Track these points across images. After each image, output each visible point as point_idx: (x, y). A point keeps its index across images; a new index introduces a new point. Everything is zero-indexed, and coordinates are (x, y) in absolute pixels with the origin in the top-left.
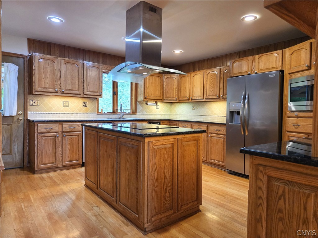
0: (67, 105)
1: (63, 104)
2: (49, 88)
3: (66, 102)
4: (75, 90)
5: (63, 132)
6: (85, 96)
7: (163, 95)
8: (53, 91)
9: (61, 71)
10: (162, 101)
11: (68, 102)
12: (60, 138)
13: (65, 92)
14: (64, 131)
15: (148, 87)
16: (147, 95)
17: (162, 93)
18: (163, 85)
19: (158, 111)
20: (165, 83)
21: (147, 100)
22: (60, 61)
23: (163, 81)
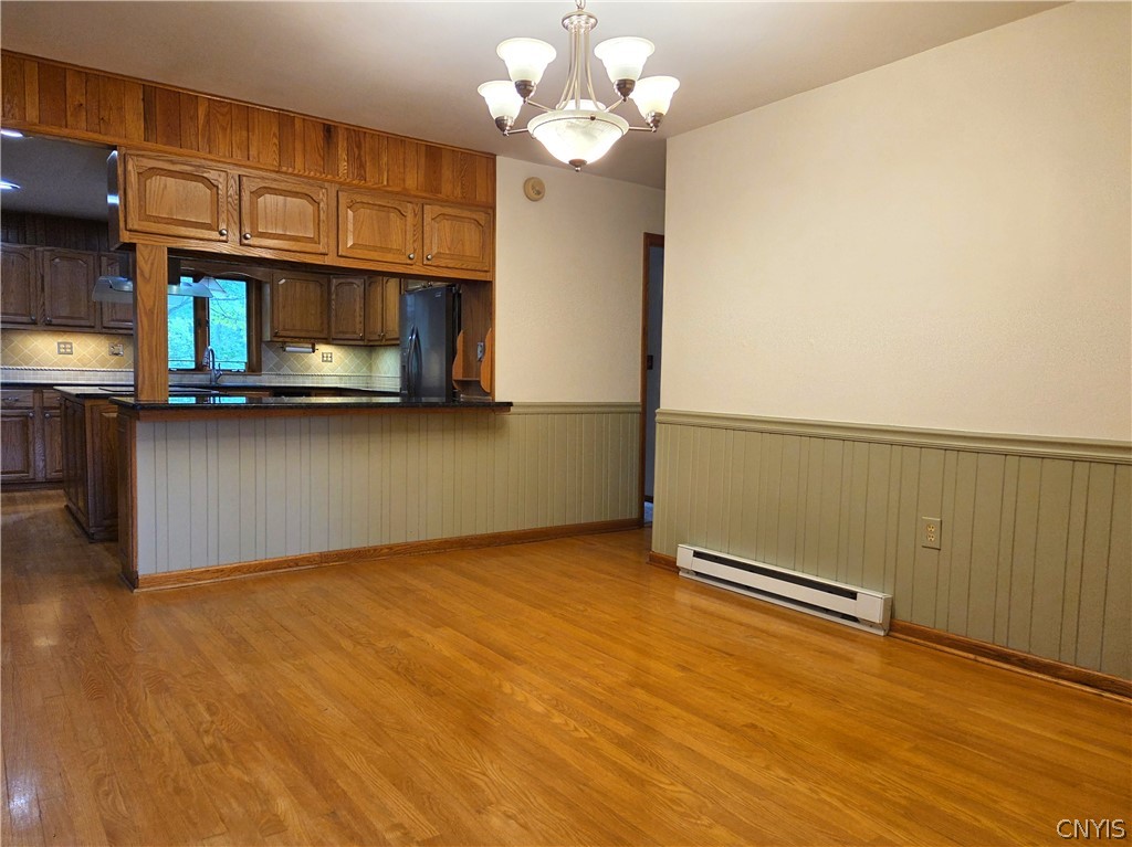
0: (69, 350)
1: (59, 348)
2: (15, 315)
3: (65, 343)
4: (81, 318)
5: (44, 408)
6: (106, 331)
7: (329, 327)
8: (25, 319)
9: (43, 277)
10: (327, 341)
11: (71, 344)
12: (38, 422)
13: (54, 321)
14: (46, 405)
15: (284, 307)
16: (281, 328)
17: (326, 321)
18: (329, 301)
19: (327, 368)
20: (334, 297)
21: (281, 339)
22: (41, 254)
23: (329, 293)
